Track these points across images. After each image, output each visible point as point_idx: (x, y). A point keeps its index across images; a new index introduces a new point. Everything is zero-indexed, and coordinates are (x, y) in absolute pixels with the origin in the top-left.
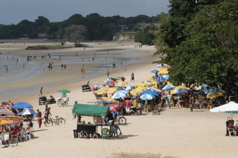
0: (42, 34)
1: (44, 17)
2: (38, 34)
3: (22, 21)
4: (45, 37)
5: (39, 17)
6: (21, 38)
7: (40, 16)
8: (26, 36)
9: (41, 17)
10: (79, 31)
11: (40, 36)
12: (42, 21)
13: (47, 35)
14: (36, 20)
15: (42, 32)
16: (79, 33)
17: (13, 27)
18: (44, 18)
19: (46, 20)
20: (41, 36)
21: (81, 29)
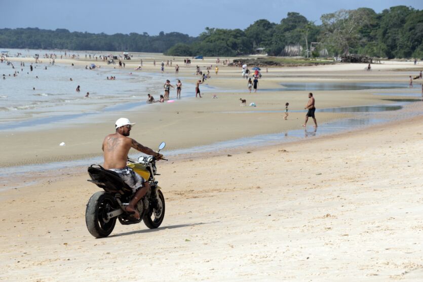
0: (293, 46)
1: (298, 14)
2: (284, 48)
3: (256, 21)
4: (298, 54)
5: (289, 14)
6: (252, 54)
7: (291, 12)
8: (261, 50)
9: (294, 14)
10: (356, 23)
11: (289, 51)
12: (295, 21)
13: (301, 48)
14: (284, 20)
15: (293, 44)
16: (354, 28)
17: (238, 33)
18: (299, 16)
19: (303, 20)
20: (291, 51)
21: (361, 19)
